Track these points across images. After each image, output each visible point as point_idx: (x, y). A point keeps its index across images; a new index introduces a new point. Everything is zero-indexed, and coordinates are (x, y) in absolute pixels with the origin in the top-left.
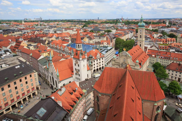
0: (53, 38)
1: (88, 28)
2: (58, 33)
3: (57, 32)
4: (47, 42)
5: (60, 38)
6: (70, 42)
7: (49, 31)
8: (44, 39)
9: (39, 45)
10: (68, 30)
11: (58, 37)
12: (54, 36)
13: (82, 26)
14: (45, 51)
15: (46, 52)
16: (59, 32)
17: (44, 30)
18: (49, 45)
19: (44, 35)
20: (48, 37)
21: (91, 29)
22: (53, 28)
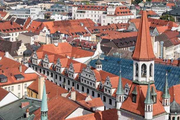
1: (153, 6)
2: (56, 20)
3: (52, 17)
4: (22, 49)
6: (99, 51)
7: (28, 11)
8: (14, 37)
10: (90, 12)
11: (57, 32)
12: (45, 29)
14: (18, 78)
15: (23, 82)
16: (60, 16)
17: (13, 8)
19: (13, 27)
20: (25, 32)
21: (164, 11)
22: (40, 4)
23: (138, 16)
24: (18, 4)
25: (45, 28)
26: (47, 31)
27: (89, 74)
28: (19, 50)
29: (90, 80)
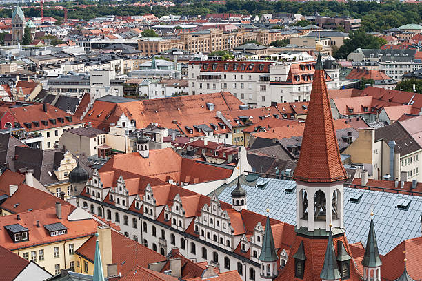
0: (117, 138)
1: (385, 58)
2: (153, 97)
3: (142, 91)
4: (68, 165)
5: (165, 133)
7: (85, 79)
8: (48, 139)
9: (13, 189)
10: (230, 76)
11: (151, 126)
12: (124, 118)
13: (340, 42)
14: (53, 233)
17: (52, 72)
18: (80, 187)
19: (48, 116)
20: (76, 127)
21: (407, 70)
22: (114, 62)
23: (344, 83)
24: (63, 62)
25: (123, 116)
26: (128, 124)
27: (217, 219)
28: (59, 169)
29: (220, 232)
